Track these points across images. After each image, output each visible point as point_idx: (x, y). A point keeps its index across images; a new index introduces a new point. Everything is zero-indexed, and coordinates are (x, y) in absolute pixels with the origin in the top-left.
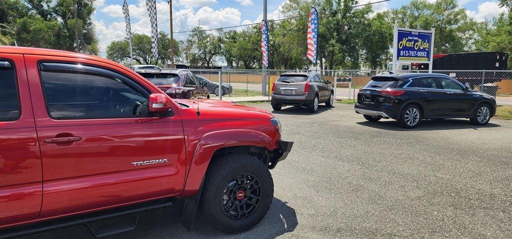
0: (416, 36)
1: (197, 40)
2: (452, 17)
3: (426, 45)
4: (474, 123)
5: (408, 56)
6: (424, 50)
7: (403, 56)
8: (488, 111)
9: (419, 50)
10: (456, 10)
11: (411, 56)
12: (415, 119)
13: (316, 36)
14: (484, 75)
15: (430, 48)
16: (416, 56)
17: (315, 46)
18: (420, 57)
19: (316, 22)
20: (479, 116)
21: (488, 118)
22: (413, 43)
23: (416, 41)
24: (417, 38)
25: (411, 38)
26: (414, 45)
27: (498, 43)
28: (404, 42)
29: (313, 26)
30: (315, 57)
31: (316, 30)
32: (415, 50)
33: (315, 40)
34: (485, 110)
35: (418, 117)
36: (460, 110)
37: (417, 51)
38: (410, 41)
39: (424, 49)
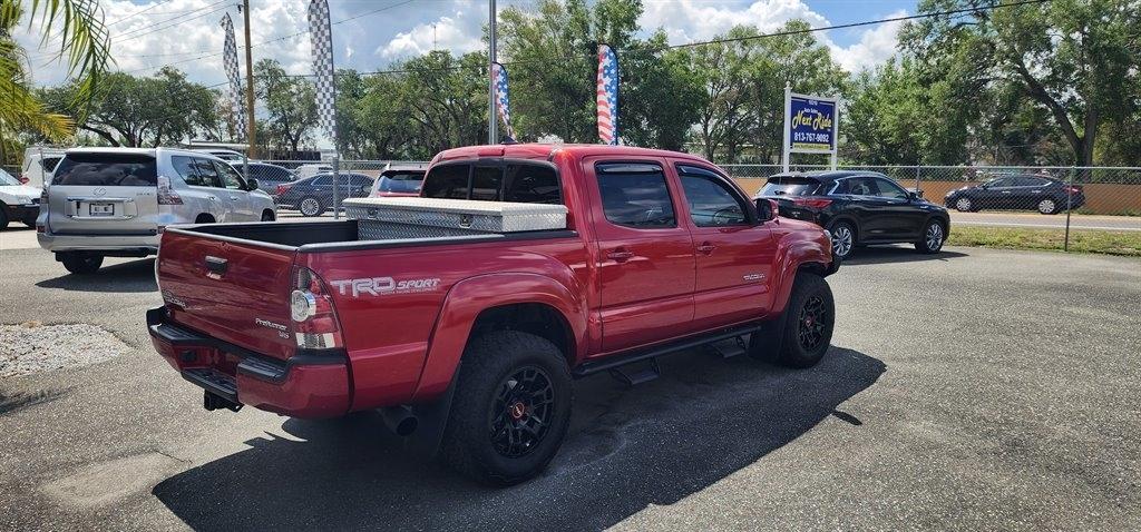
0: (814, 107)
1: (265, 91)
2: (805, 62)
3: (827, 123)
4: (924, 252)
5: (805, 141)
6: (824, 131)
7: (798, 141)
8: (940, 231)
9: (820, 131)
10: (814, 48)
11: (809, 142)
12: (846, 244)
13: (614, 99)
14: (918, 173)
15: (832, 128)
16: (816, 142)
17: (613, 118)
18: (819, 142)
19: (613, 71)
20: (929, 239)
21: (940, 241)
22: (811, 118)
23: (815, 116)
24: (815, 111)
25: (807, 110)
26: (812, 122)
27: (901, 116)
28: (799, 118)
29: (607, 81)
30: (614, 139)
31: (614, 88)
32: (812, 131)
33: (612, 106)
34: (936, 229)
35: (850, 241)
36: (901, 230)
37: (816, 132)
38: (806, 115)
39: (826, 128)
